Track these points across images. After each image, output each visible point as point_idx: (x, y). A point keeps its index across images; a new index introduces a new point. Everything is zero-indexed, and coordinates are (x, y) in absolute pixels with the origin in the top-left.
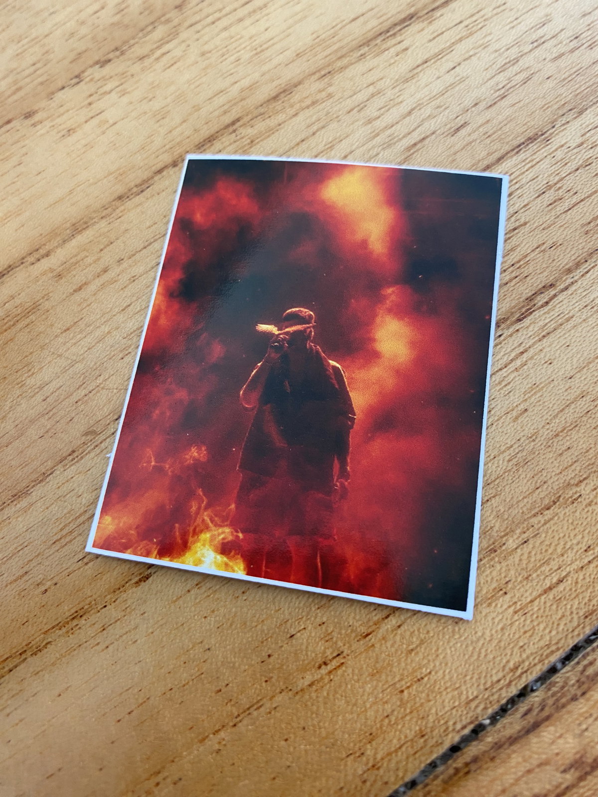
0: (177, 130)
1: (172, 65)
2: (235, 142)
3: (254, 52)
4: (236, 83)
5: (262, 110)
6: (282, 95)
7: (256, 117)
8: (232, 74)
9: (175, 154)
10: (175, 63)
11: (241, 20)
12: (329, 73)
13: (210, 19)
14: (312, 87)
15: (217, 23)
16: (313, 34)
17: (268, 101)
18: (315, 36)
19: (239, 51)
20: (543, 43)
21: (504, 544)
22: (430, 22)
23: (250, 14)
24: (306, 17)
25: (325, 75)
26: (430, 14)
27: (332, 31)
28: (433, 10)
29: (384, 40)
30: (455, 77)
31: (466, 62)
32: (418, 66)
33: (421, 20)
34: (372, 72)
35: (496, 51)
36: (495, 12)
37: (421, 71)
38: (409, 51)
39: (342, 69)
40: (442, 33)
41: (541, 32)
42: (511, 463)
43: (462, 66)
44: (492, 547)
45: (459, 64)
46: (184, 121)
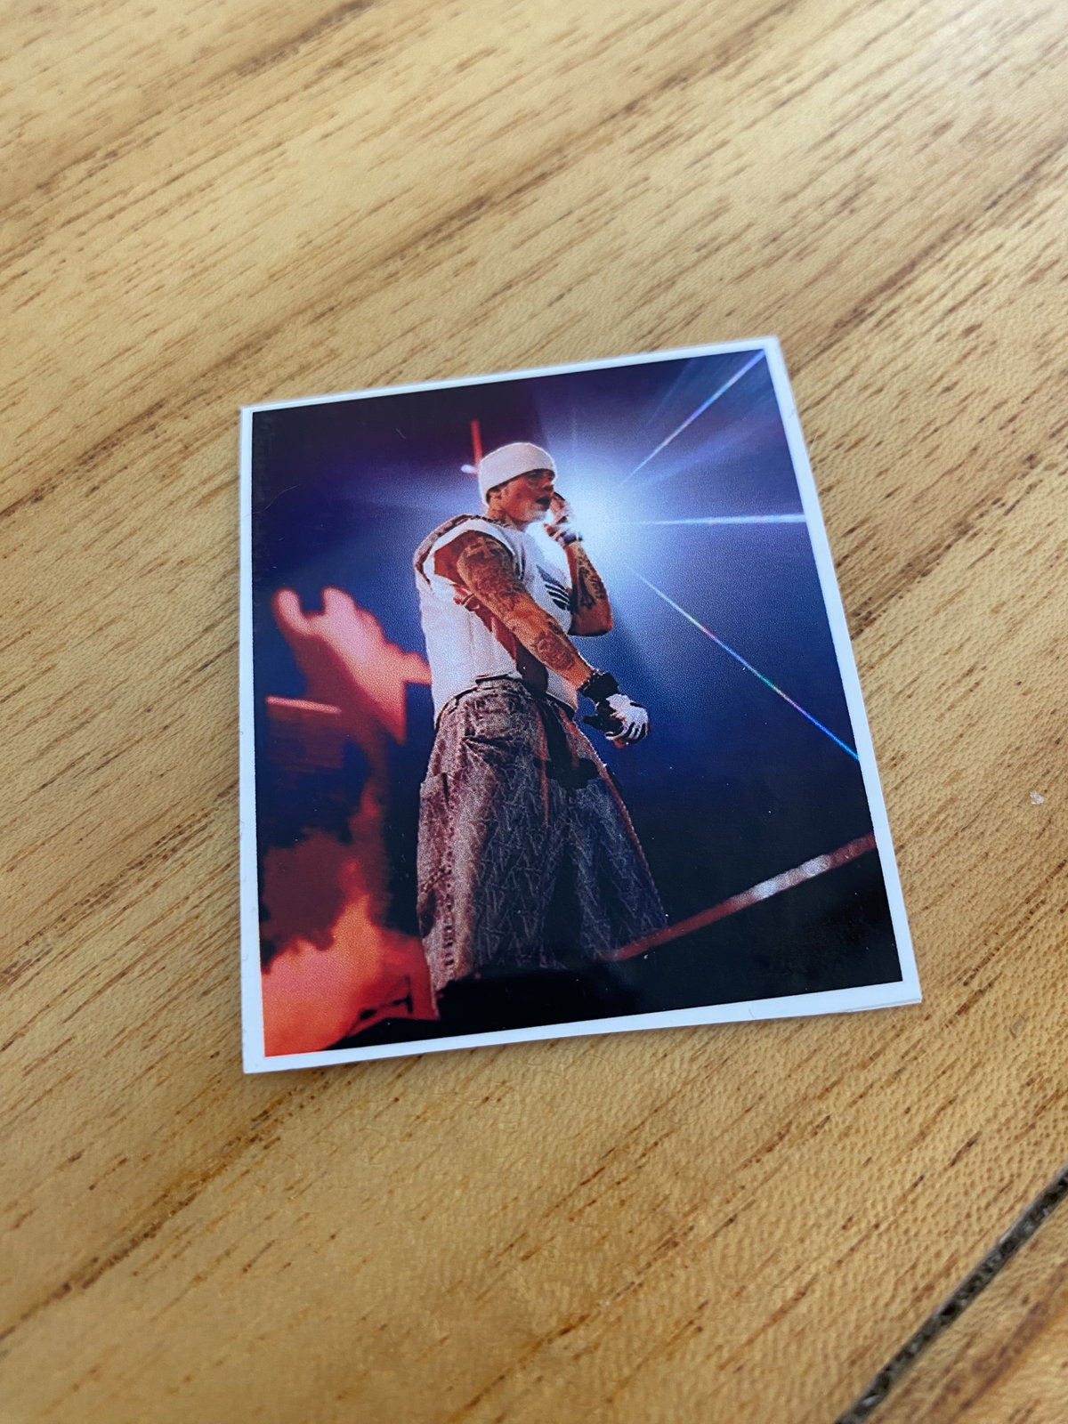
0: (41, 427)
1: (32, 298)
2: (154, 448)
3: (191, 272)
4: (155, 331)
5: (205, 385)
6: (243, 354)
7: (194, 398)
8: (146, 316)
9: (38, 474)
10: (38, 294)
11: (164, 211)
12: (332, 309)
13: (105, 210)
14: (300, 337)
15: (116, 218)
16: (299, 237)
17: (217, 366)
18: (303, 240)
19: (161, 271)
20: (718, 249)
21: (691, 1228)
22: (515, 213)
23: (180, 200)
24: (285, 205)
25: (323, 314)
26: (516, 196)
27: (336, 230)
28: (519, 191)
29: (431, 246)
30: (563, 315)
31: (582, 286)
32: (495, 295)
33: (498, 208)
34: (410, 307)
35: (634, 265)
36: (629, 193)
37: (501, 304)
38: (480, 265)
39: (354, 301)
40: (537, 233)
41: (710, 230)
42: (695, 1067)
43: (575, 293)
44: (668, 1236)
45: (570, 290)
46: (55, 410)
